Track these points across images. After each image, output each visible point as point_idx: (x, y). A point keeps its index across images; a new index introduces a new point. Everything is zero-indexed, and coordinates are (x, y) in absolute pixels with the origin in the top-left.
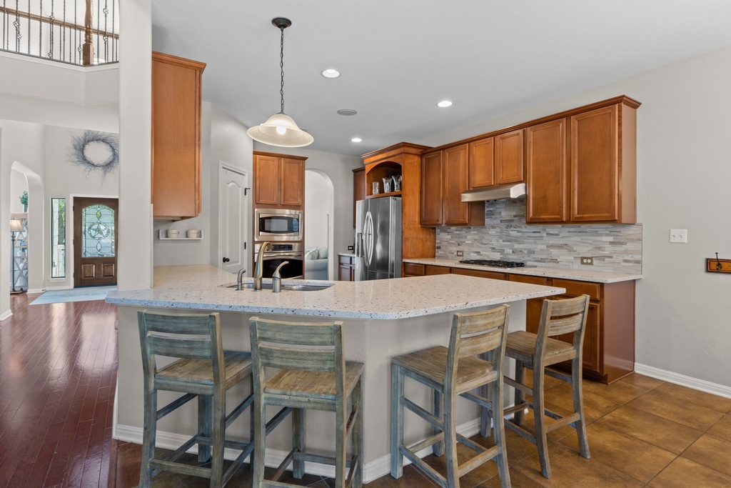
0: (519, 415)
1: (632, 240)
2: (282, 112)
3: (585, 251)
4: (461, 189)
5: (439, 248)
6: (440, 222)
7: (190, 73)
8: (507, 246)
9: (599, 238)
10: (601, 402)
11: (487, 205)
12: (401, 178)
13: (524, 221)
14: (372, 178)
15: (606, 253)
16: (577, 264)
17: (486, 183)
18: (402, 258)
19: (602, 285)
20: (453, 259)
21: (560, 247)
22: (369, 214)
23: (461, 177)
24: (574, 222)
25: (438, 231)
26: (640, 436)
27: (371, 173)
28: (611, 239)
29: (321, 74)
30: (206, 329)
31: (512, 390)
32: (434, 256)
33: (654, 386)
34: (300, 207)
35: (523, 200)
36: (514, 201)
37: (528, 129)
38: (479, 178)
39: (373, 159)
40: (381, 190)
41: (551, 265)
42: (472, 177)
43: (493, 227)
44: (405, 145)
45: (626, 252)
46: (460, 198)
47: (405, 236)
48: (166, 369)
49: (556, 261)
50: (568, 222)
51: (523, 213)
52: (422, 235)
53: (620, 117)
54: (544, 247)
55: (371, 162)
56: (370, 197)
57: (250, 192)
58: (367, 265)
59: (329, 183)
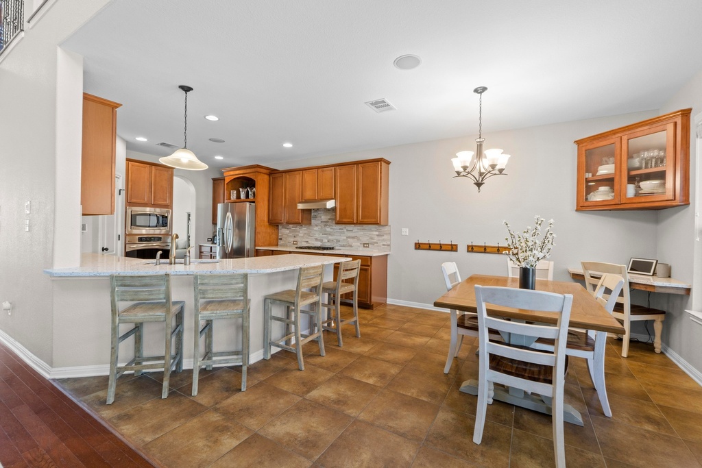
0: (329, 325)
1: (386, 234)
2: (185, 148)
3: (365, 240)
4: (297, 201)
5: (281, 239)
6: (283, 221)
7: (109, 109)
8: (324, 238)
9: (372, 233)
10: (369, 317)
11: (313, 211)
12: (254, 189)
13: (334, 222)
14: (230, 187)
15: (375, 241)
16: (361, 248)
17: (312, 197)
18: (255, 246)
19: (371, 257)
20: (290, 246)
21: (353, 238)
22: (229, 214)
23: (297, 193)
24: (360, 224)
25: (280, 227)
26: (382, 327)
27: (230, 184)
28: (377, 233)
29: (205, 117)
30: (162, 282)
31: (326, 309)
32: (277, 245)
33: (393, 308)
34: (169, 206)
35: (334, 209)
36: (329, 210)
37: (337, 168)
38: (309, 194)
39: (232, 173)
40: (238, 197)
41: (349, 248)
42: (304, 193)
43: (316, 226)
44: (258, 166)
45: (384, 240)
46: (296, 206)
47: (257, 230)
48: (125, 311)
49: (351, 246)
50: (356, 224)
51: (333, 217)
52: (269, 230)
53: (381, 169)
54: (345, 238)
55: (229, 176)
56: (228, 201)
57: (123, 193)
58: (227, 251)
59: (192, 189)
